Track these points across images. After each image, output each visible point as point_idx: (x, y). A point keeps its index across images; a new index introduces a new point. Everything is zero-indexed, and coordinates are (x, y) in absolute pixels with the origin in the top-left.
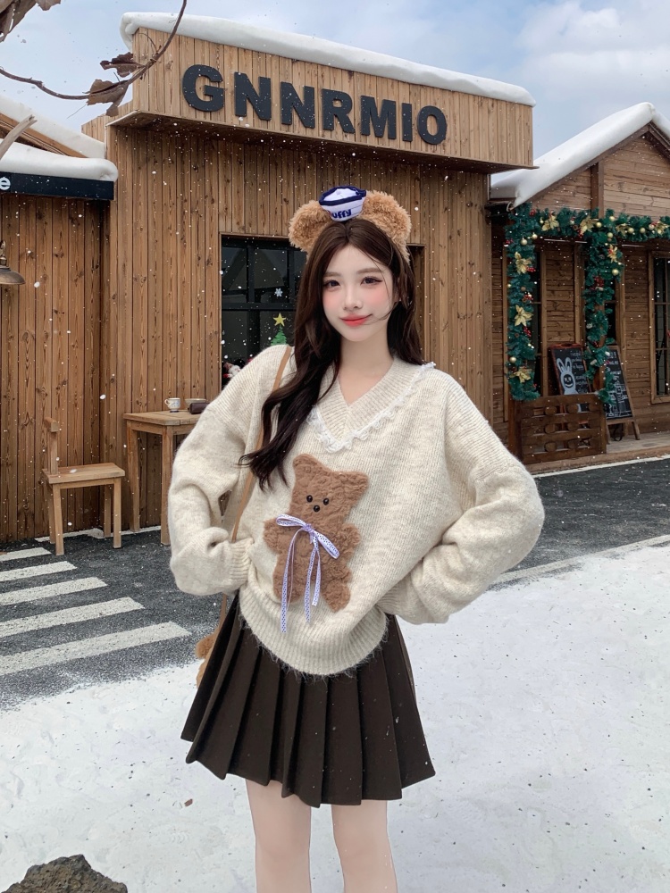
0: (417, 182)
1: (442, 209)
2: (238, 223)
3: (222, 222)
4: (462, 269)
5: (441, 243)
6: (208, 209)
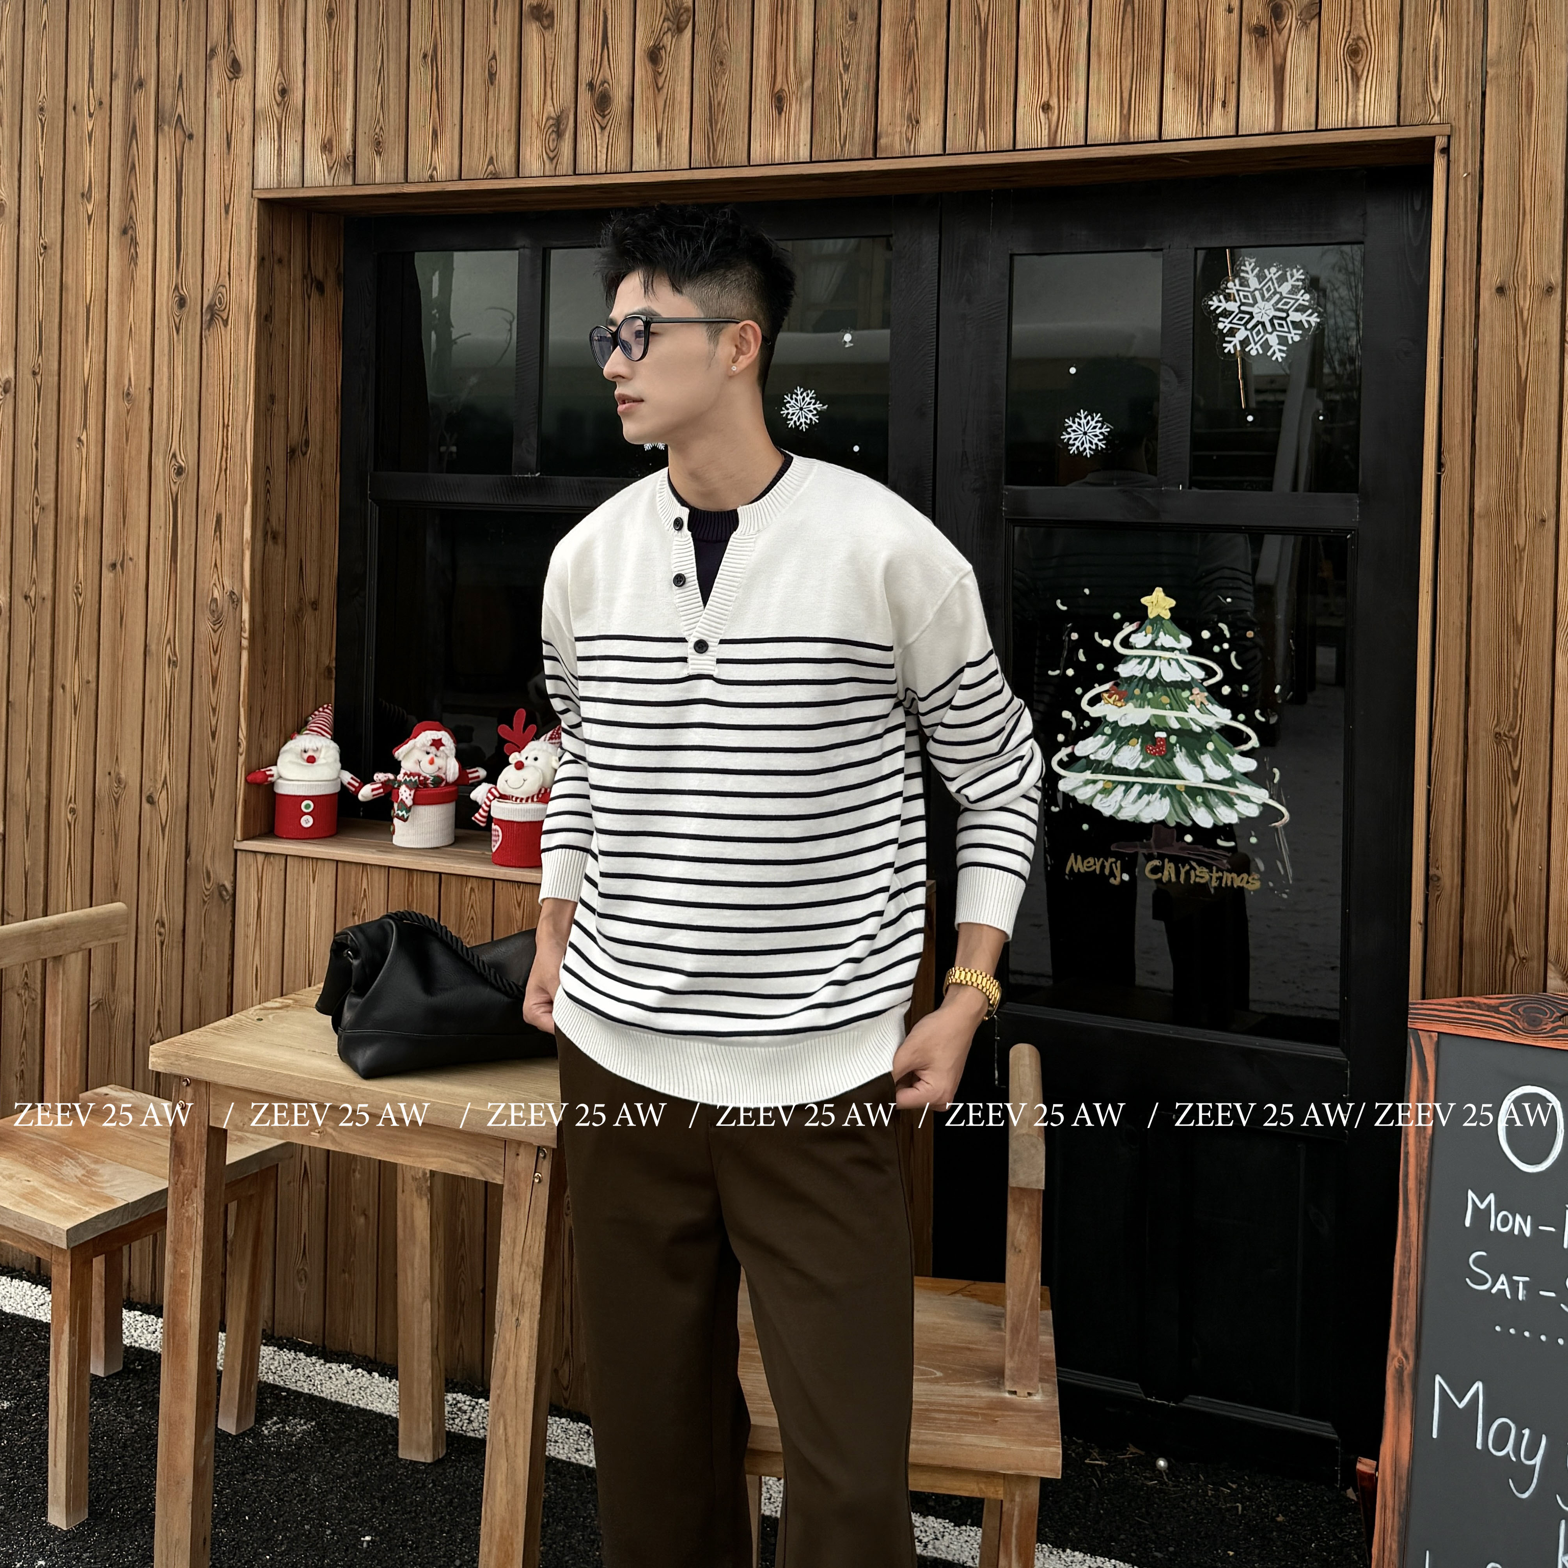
2: (327, 147)
3: (265, 150)
6: (215, 104)
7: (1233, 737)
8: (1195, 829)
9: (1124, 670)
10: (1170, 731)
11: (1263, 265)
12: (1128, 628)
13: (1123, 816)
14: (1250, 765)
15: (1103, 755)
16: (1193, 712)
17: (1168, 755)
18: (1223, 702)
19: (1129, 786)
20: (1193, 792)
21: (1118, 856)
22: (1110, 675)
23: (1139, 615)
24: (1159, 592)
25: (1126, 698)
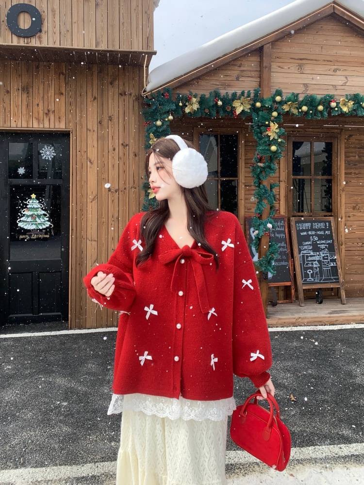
0: (62, 77)
1: (90, 98)
4: (114, 150)
5: (90, 127)
7: (45, 215)
8: (39, 229)
9: (28, 206)
10: (35, 215)
11: (48, 146)
12: (29, 200)
13: (28, 229)
14: (48, 219)
15: (25, 220)
16: (39, 212)
17: (35, 219)
18: (43, 210)
19: (29, 224)
20: (39, 224)
21: (28, 235)
22: (26, 207)
23: (30, 198)
24: (33, 194)
25: (29, 211)
